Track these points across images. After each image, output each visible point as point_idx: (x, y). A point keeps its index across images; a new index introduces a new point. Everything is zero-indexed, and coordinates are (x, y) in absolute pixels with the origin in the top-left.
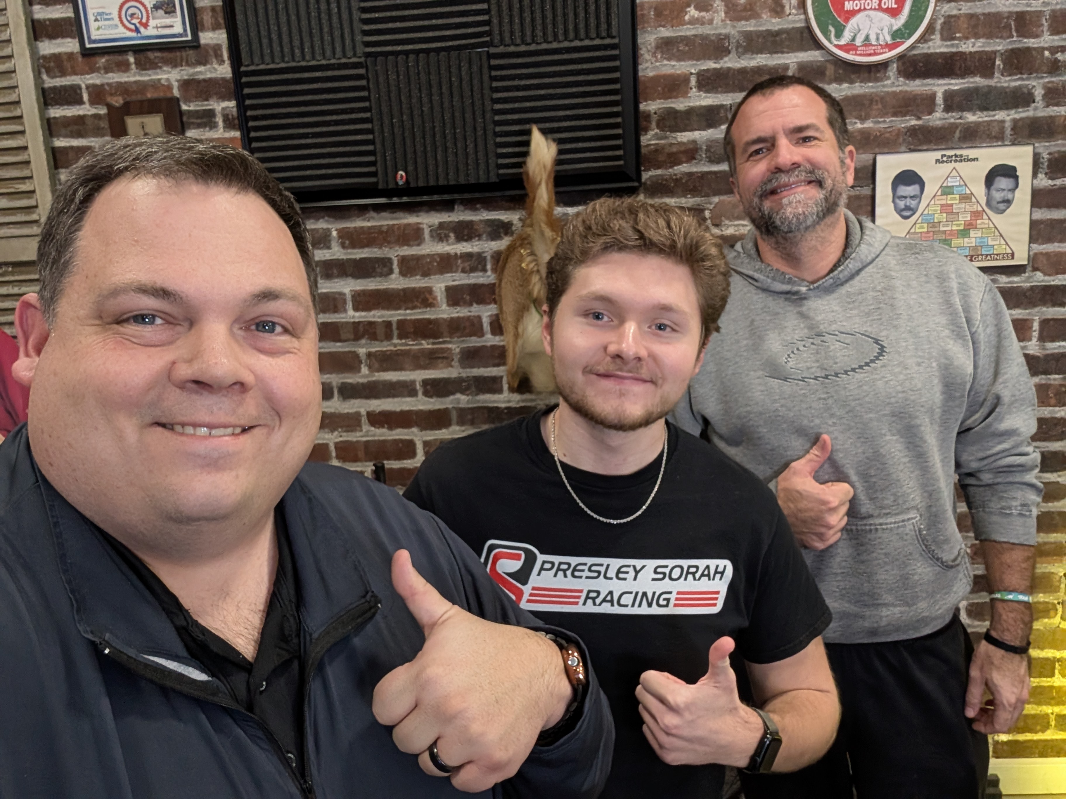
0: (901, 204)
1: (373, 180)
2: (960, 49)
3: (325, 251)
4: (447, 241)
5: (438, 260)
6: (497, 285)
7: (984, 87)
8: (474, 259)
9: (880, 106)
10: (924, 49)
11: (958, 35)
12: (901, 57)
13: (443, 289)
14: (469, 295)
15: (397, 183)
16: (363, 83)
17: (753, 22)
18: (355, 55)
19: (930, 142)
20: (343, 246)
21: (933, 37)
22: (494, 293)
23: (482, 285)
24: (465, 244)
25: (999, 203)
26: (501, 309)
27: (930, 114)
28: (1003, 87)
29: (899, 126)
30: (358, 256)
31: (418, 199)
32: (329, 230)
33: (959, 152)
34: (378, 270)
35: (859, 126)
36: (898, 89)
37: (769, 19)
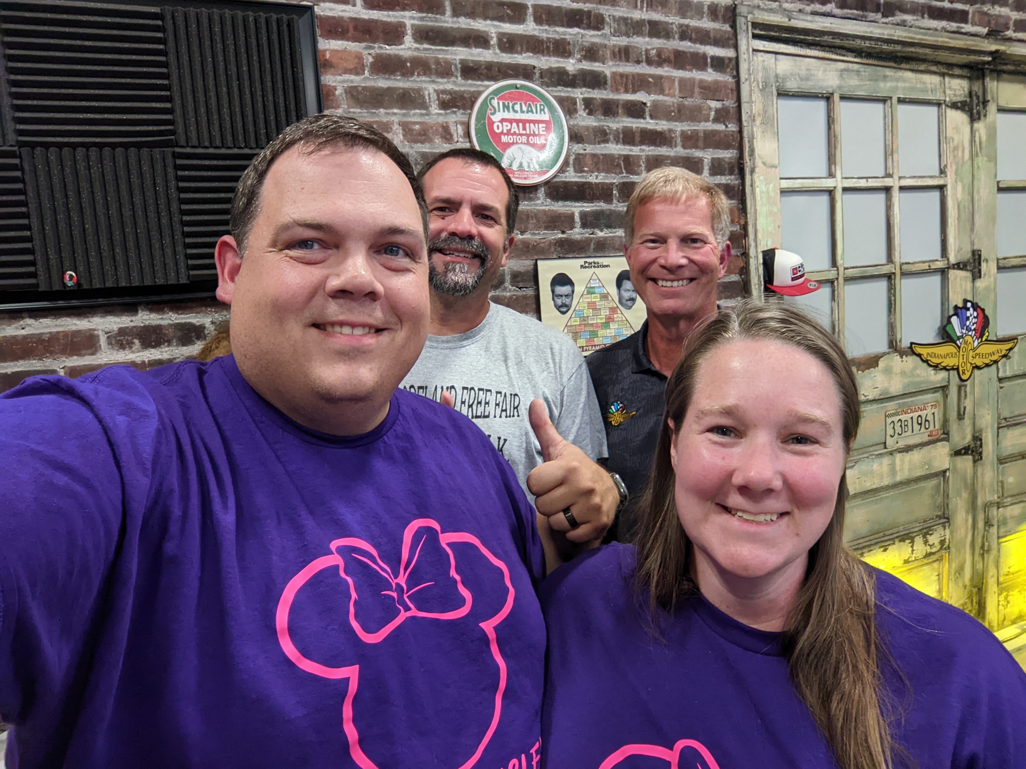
0: (559, 302)
2: (588, 180)
4: (131, 347)
7: (606, 210)
9: (535, 221)
10: (564, 178)
11: (586, 169)
12: (547, 183)
15: (64, 285)
16: (17, 174)
17: (427, 145)
18: (5, 143)
19: (574, 252)
21: (568, 169)
24: (152, 351)
25: (627, 300)
27: (571, 229)
28: (619, 211)
29: (550, 238)
31: (92, 302)
33: (596, 260)
35: (520, 237)
36: (547, 208)
37: (441, 143)
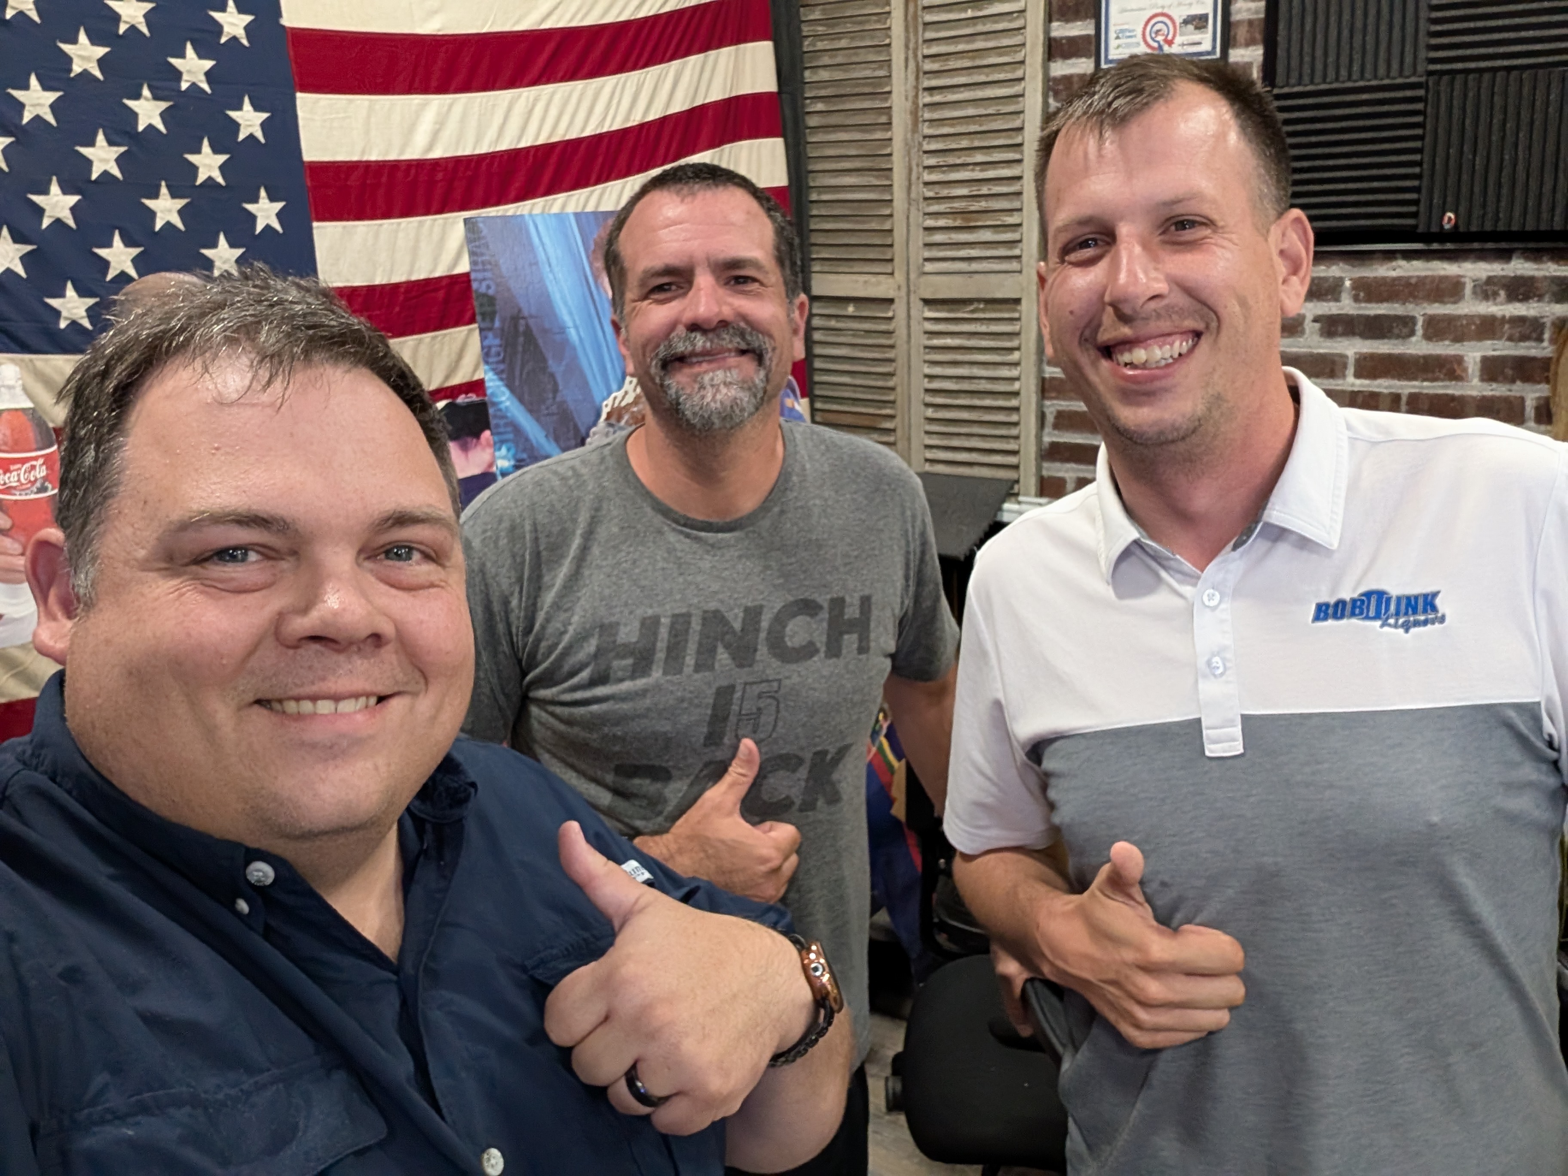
1: (1410, 222)
3: (1332, 304)
4: (1495, 299)
5: (1478, 322)
6: (1554, 360)
8: (1528, 324)
13: (1478, 359)
14: (1512, 369)
15: (1442, 226)
16: (1420, 106)
18: (1414, 73)
20: (1356, 299)
22: (1547, 369)
23: (1533, 359)
24: (1518, 305)
26: (1554, 389)
30: (1372, 313)
31: (1466, 246)
32: (1341, 280)
34: (1396, 331)
